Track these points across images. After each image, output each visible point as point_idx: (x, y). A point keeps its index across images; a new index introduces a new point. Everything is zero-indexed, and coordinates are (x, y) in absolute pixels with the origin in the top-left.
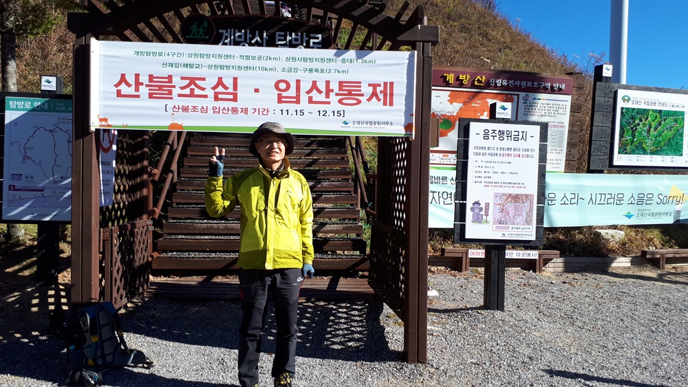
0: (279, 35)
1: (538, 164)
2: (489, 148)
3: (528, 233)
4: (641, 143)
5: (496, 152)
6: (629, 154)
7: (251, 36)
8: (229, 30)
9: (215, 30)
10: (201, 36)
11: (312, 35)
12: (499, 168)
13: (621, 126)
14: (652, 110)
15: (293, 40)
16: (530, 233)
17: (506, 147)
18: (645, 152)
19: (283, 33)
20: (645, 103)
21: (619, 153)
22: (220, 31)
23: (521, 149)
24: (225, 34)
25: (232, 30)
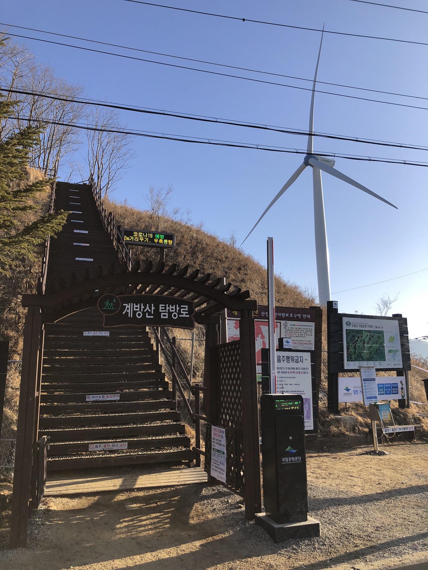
0: (162, 307)
1: (311, 377)
2: (281, 368)
3: (309, 425)
4: (360, 353)
5: (285, 370)
6: (354, 361)
7: (144, 307)
8: (130, 304)
9: (120, 304)
10: (112, 308)
11: (182, 306)
12: (288, 381)
13: (347, 342)
14: (365, 330)
15: (170, 309)
16: (310, 425)
17: (291, 367)
18: (363, 360)
19: (164, 305)
20: (360, 326)
21: (347, 361)
22: (124, 305)
23: (300, 368)
24: (127, 307)
25: (132, 304)
